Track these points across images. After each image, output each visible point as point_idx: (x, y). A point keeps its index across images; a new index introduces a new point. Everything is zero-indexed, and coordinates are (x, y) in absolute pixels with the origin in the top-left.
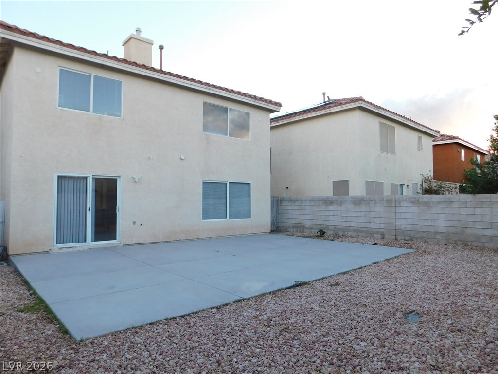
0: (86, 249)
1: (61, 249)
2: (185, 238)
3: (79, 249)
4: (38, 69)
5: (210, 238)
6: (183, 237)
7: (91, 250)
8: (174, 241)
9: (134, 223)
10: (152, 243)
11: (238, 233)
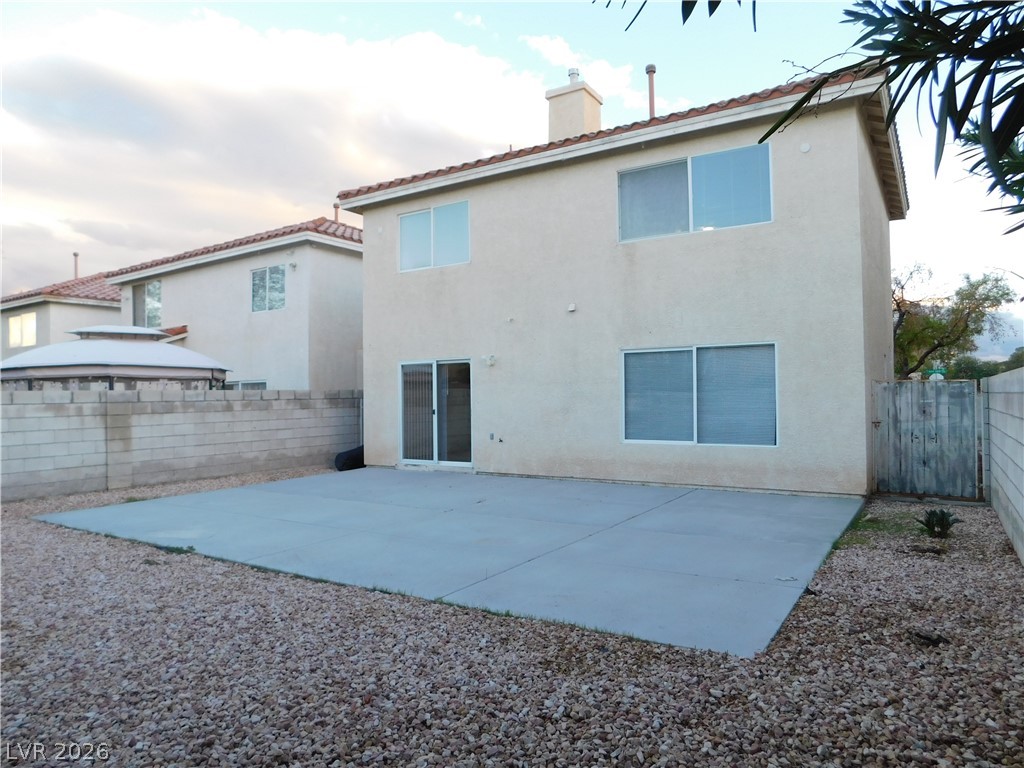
0: (431, 470)
1: (406, 465)
2: (581, 476)
3: (424, 468)
4: (380, 230)
5: (643, 484)
6: (577, 472)
7: (438, 473)
8: (562, 479)
9: (492, 437)
10: (521, 476)
11: (726, 481)
